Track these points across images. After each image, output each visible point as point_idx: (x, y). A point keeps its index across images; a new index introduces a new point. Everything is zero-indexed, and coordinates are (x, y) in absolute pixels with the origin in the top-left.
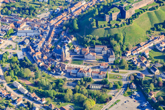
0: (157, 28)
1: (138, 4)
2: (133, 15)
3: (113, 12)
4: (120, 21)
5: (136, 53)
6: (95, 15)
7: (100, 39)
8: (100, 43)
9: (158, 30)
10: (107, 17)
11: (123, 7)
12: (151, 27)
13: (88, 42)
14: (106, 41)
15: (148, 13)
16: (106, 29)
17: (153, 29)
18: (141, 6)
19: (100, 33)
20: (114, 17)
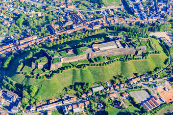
0: (75, 87)
1: (67, 59)
2: (59, 69)
3: (40, 61)
4: (44, 71)
5: (41, 110)
8: (15, 89)
10: (34, 65)
11: (53, 58)
12: (71, 84)
13: (5, 85)
14: (19, 89)
15: (74, 70)
16: (26, 76)
17: (71, 87)
18: (71, 61)
19: (20, 79)
20: (40, 66)
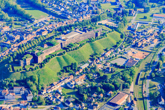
0: (66, 70)
1: (47, 51)
2: (44, 60)
3: (27, 57)
4: (33, 65)
5: (50, 91)
6: (10, 62)
7: (17, 82)
8: (18, 84)
9: (67, 72)
10: (22, 63)
11: (35, 53)
12: (60, 69)
13: (7, 85)
14: (23, 83)
15: (57, 58)
16: (21, 73)
17: (62, 71)
18: (50, 53)
19: (17, 76)
20: (28, 62)
